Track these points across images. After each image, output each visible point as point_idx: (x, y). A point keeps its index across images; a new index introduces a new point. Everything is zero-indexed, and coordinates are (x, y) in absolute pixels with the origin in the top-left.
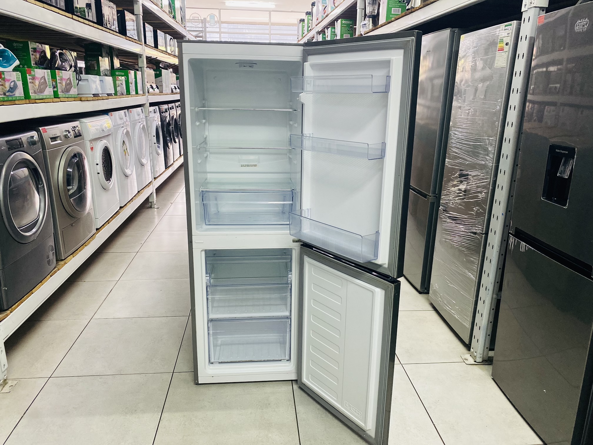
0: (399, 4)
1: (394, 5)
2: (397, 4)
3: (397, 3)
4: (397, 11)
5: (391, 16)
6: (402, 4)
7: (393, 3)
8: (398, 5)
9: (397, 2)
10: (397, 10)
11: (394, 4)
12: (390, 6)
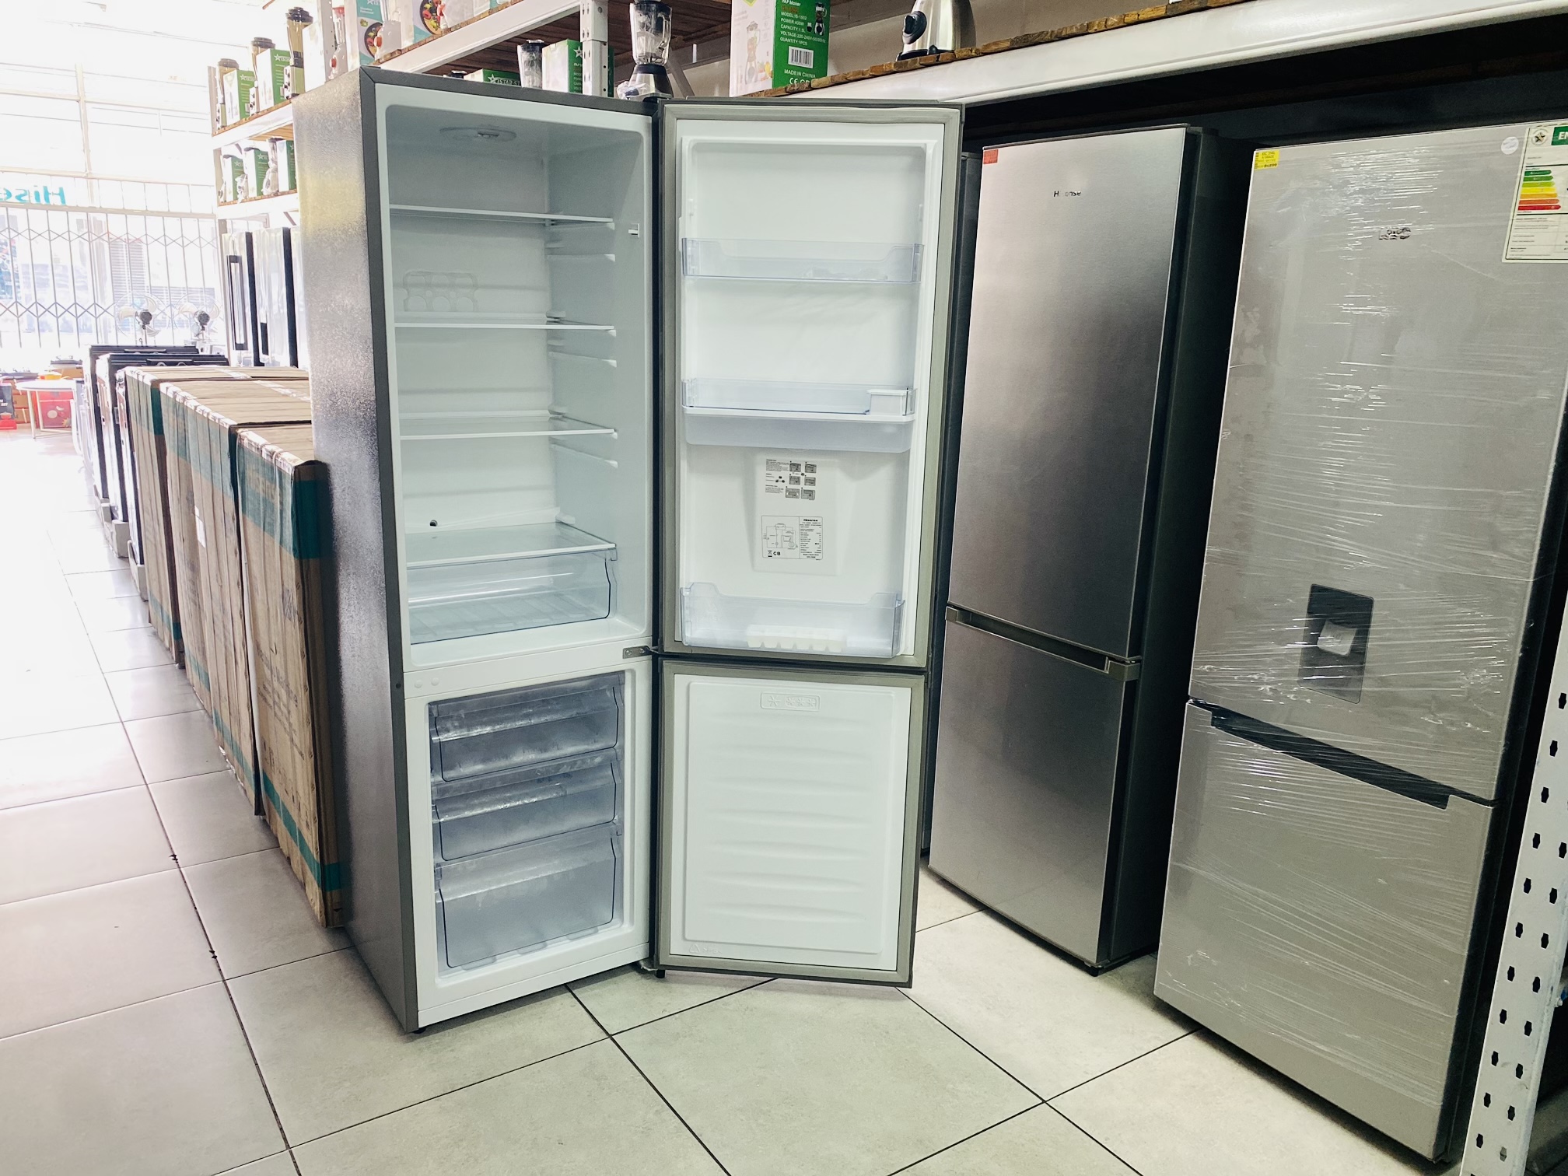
0: (807, 38)
1: (793, 38)
2: (801, 36)
3: (803, 33)
4: (801, 57)
5: (786, 72)
6: (815, 39)
7: (791, 31)
8: (806, 40)
9: (803, 30)
10: (802, 54)
11: (794, 35)
12: (782, 39)
